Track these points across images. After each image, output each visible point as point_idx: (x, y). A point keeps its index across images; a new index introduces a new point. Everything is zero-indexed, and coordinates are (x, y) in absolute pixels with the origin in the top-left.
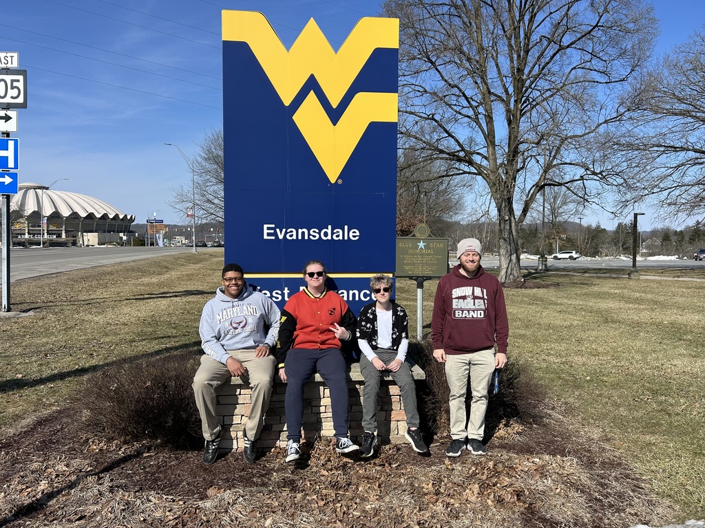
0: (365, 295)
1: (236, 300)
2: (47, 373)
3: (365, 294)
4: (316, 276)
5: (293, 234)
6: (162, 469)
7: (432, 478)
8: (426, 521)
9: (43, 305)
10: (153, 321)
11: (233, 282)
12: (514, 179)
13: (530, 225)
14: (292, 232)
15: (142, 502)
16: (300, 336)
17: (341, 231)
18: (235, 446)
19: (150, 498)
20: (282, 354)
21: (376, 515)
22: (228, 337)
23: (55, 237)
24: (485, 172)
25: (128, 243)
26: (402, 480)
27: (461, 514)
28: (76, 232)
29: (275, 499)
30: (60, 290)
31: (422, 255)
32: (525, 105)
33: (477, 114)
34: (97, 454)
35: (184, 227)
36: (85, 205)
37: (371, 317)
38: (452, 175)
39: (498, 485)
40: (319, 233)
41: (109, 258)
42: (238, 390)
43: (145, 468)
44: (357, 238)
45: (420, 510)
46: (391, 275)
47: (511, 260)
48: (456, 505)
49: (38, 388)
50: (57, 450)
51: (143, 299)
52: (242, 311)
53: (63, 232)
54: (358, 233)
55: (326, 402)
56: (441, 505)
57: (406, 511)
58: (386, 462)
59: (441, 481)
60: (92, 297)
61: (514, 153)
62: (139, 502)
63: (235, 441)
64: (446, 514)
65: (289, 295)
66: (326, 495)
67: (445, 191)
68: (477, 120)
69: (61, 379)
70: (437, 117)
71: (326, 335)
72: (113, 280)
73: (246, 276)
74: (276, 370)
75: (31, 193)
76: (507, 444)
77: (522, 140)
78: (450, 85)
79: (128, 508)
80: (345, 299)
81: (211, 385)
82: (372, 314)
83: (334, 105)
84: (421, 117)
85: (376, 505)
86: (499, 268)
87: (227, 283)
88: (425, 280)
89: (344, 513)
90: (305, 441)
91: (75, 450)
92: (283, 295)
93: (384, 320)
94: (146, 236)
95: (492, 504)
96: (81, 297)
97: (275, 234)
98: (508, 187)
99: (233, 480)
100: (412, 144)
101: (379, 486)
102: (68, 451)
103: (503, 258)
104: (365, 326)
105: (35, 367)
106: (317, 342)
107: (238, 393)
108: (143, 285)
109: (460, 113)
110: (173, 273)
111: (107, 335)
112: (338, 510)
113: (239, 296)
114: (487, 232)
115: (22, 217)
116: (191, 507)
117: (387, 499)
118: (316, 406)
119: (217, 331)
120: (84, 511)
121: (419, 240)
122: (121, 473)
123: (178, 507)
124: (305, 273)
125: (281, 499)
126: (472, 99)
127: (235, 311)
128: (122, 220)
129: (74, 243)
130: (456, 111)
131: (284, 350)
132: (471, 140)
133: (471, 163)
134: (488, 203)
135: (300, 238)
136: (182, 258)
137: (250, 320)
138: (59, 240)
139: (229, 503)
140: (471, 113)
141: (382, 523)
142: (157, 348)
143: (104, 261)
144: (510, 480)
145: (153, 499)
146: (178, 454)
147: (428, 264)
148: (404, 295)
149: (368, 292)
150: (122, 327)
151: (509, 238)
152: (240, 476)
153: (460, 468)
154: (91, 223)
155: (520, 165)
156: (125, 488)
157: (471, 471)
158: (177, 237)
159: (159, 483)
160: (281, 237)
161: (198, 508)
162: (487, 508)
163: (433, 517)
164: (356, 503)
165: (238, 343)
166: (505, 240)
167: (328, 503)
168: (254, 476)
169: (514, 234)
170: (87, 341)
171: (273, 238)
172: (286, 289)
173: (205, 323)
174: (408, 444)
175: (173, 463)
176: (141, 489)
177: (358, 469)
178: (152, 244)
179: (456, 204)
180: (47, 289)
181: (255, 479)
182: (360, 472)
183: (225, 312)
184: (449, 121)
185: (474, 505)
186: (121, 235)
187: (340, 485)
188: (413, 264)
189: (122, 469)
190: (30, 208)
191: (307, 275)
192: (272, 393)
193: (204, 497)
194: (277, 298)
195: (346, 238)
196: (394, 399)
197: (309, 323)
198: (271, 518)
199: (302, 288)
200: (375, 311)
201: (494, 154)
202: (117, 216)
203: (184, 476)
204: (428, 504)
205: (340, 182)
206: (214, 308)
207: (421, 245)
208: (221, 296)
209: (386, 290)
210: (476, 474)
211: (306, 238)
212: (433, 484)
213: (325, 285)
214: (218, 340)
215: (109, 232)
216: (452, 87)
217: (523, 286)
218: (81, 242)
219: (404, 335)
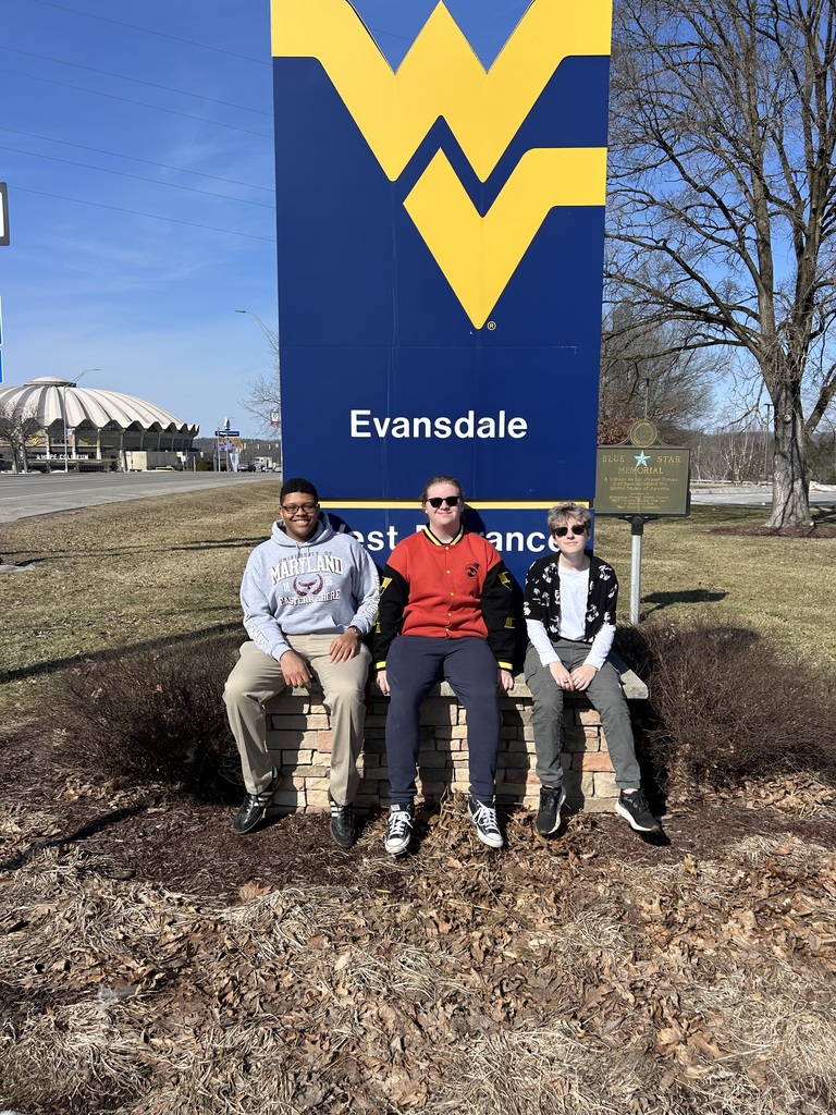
0: (536, 542)
1: (306, 544)
2: (32, 659)
3: (536, 538)
4: (444, 505)
5: (405, 428)
6: (174, 838)
7: (660, 890)
8: (648, 984)
9: (50, 555)
10: (206, 582)
11: (300, 512)
12: (806, 349)
13: (824, 434)
14: (401, 423)
15: (125, 904)
16: (414, 614)
17: (491, 421)
18: (301, 802)
19: (141, 895)
20: (383, 645)
21: (547, 961)
22: (289, 608)
23: (86, 457)
24: (753, 339)
25: (188, 466)
26: (600, 889)
27: (719, 975)
28: (115, 450)
29: (360, 913)
30: (78, 534)
31: (643, 476)
32: (828, 220)
33: (741, 239)
34: (74, 803)
35: (271, 443)
36: (128, 410)
37: (549, 580)
38: (695, 347)
39: (793, 912)
40: (452, 426)
41: (156, 488)
42: (306, 707)
43: (145, 834)
44: (523, 434)
45: (636, 959)
46: (586, 505)
47: (792, 490)
48: (709, 952)
49: (12, 684)
50: (15, 794)
51: (197, 549)
52: (314, 564)
53: (98, 450)
54: (524, 426)
55: (460, 732)
56: (678, 951)
57: (608, 959)
58: (571, 848)
59: (677, 897)
60: (124, 544)
61: (806, 303)
62: (119, 902)
63: (300, 795)
64: (687, 972)
65: (397, 539)
66: (455, 911)
67: (679, 379)
68: (742, 251)
69: (50, 672)
70: (672, 246)
71: (461, 613)
72: (158, 519)
73: (323, 505)
74: (371, 673)
75: (52, 393)
76: (804, 823)
77: (822, 280)
78: (695, 186)
79: (100, 913)
80: (499, 547)
81: (256, 699)
82: (550, 575)
83: (483, 176)
84: (642, 245)
85: (549, 939)
86: (771, 505)
87: (289, 515)
88: (646, 521)
89: (487, 952)
90: (423, 800)
91: (42, 795)
92: (386, 539)
93: (574, 586)
94: (215, 456)
95: (782, 955)
96: (107, 545)
97: (371, 428)
98: (793, 362)
99: (290, 869)
100: (626, 294)
101: (556, 900)
102: (31, 796)
103: (778, 487)
104: (539, 596)
105: (16, 651)
106: (443, 626)
107: (305, 711)
108: (202, 528)
109: (712, 238)
110: (249, 511)
111: (132, 603)
112: (476, 944)
113: (309, 536)
114: (749, 448)
115: (40, 427)
116: (209, 919)
117: (570, 928)
118: (444, 739)
119: (270, 598)
120: (28, 913)
121: (638, 450)
122: (106, 842)
123: (185, 916)
124: (424, 500)
125: (372, 912)
126: (734, 211)
127: (302, 563)
128: (180, 431)
129: (114, 467)
130: (705, 235)
131: (387, 637)
132: (730, 287)
133: (728, 323)
134: (756, 391)
135: (416, 434)
136: (263, 489)
137: (329, 581)
138: (93, 462)
139: (276, 916)
140: (731, 236)
141: (558, 981)
142: (205, 624)
143: (148, 492)
144: (818, 903)
145: (145, 899)
146: (206, 811)
147: (652, 493)
148: (607, 548)
149: (542, 536)
150: (158, 591)
151: (792, 453)
152: (304, 862)
153: (714, 872)
154: (136, 437)
155: (815, 327)
156: (104, 871)
157: (735, 879)
158: (261, 458)
159: (165, 865)
160: (382, 433)
161: (220, 921)
162: (774, 964)
163: (661, 975)
164: (510, 933)
165: (306, 620)
166: (784, 455)
167: (458, 927)
168: (328, 861)
169: (800, 445)
170: (102, 612)
171: (368, 435)
172: (392, 528)
173: (249, 582)
174: (613, 814)
175: (193, 829)
176: (133, 875)
177: (517, 859)
178: (224, 469)
179: (697, 400)
180: (60, 532)
181: (329, 869)
182: (521, 865)
183: (284, 564)
184: (692, 254)
185: (745, 954)
186: (180, 454)
187: (481, 891)
188: (626, 493)
189: (109, 833)
190: (52, 414)
191: (429, 504)
192: (367, 714)
193: (233, 900)
194: (376, 545)
195: (502, 435)
196: (589, 732)
197: (428, 590)
198: (348, 954)
199: (419, 528)
200: (556, 570)
201: (770, 307)
202: (172, 426)
203: (208, 853)
204: (650, 947)
205: (492, 326)
206: (267, 557)
207: (642, 459)
208: (279, 536)
209: (577, 530)
210: (746, 886)
211: (428, 434)
212: (661, 901)
213: (461, 523)
214: (273, 615)
215: (163, 450)
216: (700, 191)
217: (812, 533)
218: (123, 465)
219: (607, 616)
